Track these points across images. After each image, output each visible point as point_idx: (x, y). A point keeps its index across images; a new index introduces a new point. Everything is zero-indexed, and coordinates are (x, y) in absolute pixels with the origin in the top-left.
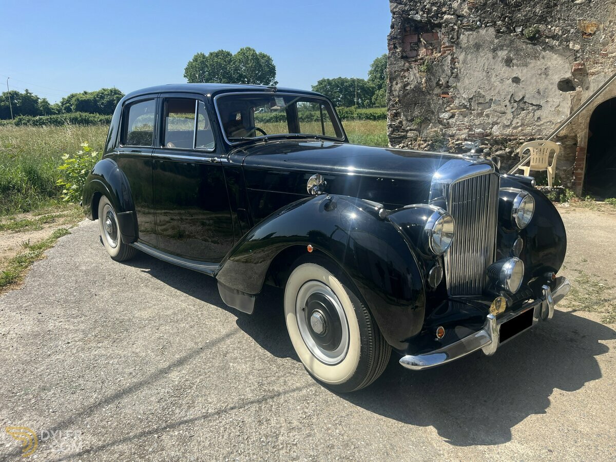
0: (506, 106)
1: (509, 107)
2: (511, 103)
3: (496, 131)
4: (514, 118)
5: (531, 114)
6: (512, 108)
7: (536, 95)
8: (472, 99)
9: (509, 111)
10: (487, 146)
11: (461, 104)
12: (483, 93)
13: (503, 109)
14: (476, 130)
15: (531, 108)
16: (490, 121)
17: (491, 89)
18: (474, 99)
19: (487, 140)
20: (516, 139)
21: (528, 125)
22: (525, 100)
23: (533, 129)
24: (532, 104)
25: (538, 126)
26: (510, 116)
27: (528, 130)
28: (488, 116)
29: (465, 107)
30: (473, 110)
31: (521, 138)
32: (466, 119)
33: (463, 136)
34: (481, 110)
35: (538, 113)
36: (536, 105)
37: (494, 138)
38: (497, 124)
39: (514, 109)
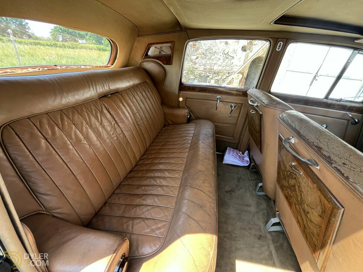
0: (221, 56)
1: (222, 56)
2: (223, 54)
3: (216, 68)
4: (223, 62)
5: (230, 61)
6: (223, 57)
7: (233, 52)
8: (207, 50)
9: (222, 58)
10: (211, 75)
11: (202, 52)
12: (213, 48)
13: (220, 57)
14: (207, 66)
15: (230, 58)
16: (214, 63)
17: (216, 46)
18: (208, 50)
19: (211, 71)
20: (223, 72)
21: (228, 66)
22: (229, 53)
23: (229, 68)
24: (231, 56)
25: (232, 67)
26: (222, 61)
27: (228, 68)
28: (213, 60)
29: (204, 54)
30: (207, 56)
31: (225, 71)
32: (203, 61)
33: (201, 69)
34: (211, 56)
35: (232, 61)
36: (232, 57)
37: (215, 71)
38: (216, 64)
39: (224, 58)
